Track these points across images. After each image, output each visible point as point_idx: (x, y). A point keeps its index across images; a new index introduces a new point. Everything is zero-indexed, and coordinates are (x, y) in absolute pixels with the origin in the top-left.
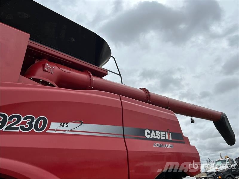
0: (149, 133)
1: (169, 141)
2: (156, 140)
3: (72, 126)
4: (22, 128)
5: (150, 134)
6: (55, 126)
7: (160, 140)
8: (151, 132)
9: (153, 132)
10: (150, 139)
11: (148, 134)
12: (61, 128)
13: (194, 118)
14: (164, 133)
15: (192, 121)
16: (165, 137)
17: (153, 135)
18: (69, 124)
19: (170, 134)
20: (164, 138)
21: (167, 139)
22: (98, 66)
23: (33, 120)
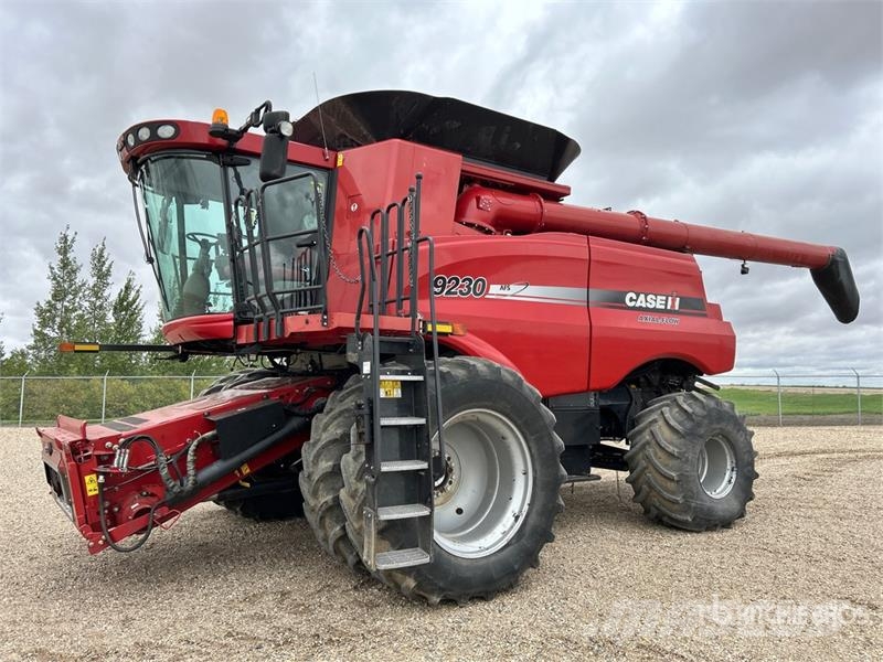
0: (635, 298)
1: (671, 312)
2: (647, 310)
3: (514, 288)
4: (461, 291)
5: (636, 301)
6: (495, 290)
7: (655, 310)
8: (638, 297)
9: (642, 296)
10: (634, 308)
11: (631, 300)
12: (502, 292)
13: (749, 264)
14: (664, 298)
15: (744, 271)
16: (666, 305)
17: (641, 302)
18: (511, 286)
19: (678, 299)
20: (663, 307)
21: (669, 307)
22: (553, 181)
23: (471, 281)
